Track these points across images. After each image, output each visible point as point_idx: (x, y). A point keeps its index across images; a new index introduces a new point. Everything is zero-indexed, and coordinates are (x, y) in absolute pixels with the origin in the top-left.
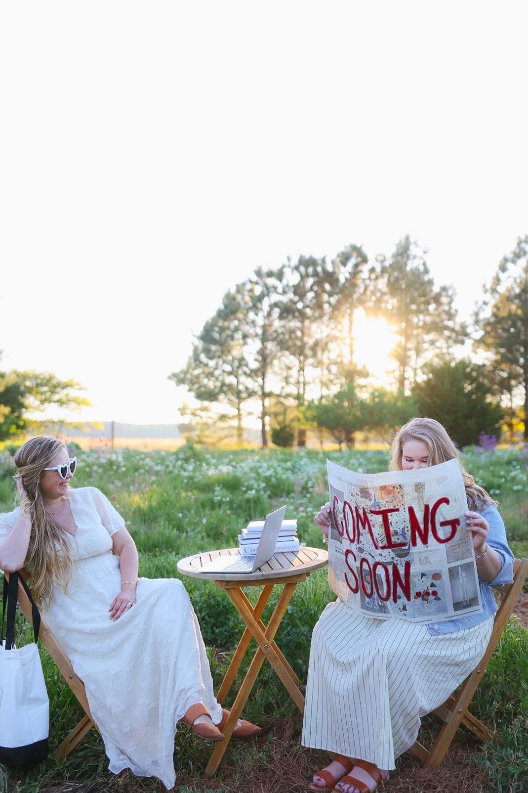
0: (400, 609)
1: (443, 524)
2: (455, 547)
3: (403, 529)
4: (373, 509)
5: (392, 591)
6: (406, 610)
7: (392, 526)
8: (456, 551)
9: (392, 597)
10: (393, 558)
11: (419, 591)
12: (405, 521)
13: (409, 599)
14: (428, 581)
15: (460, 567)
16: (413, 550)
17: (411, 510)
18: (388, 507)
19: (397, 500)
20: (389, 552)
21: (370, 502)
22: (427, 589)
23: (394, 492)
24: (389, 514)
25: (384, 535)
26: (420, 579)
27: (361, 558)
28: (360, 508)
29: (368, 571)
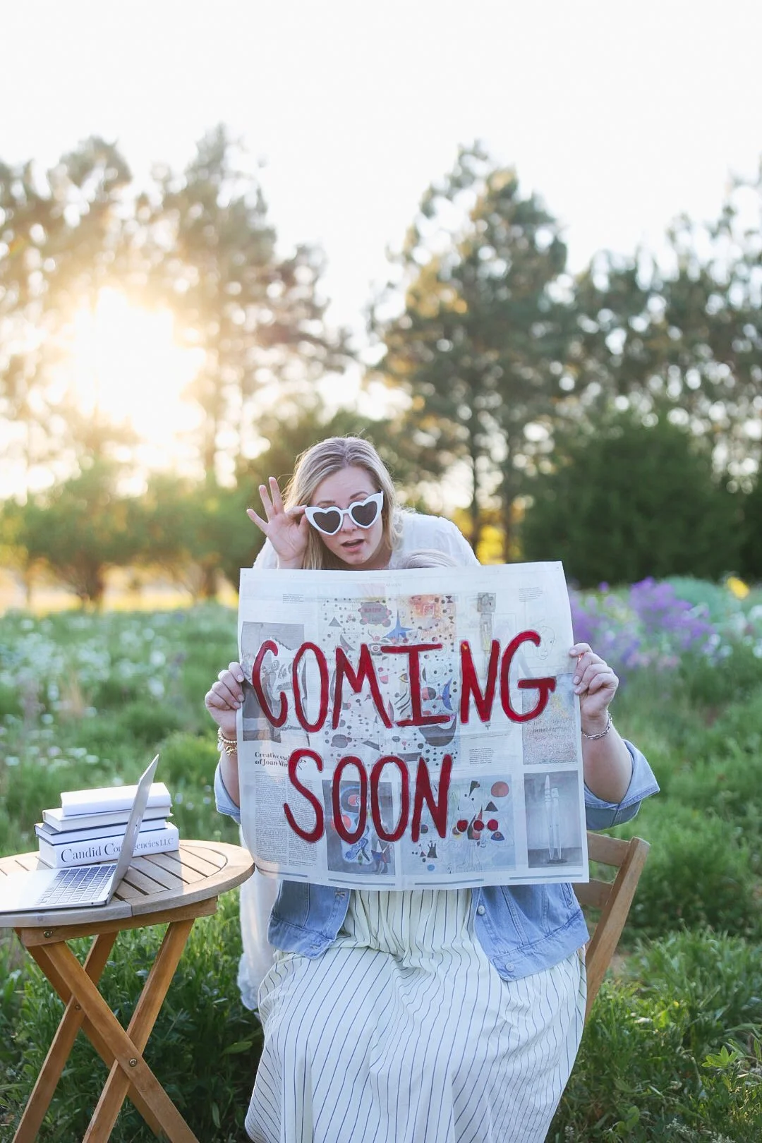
0: (422, 854)
1: (524, 684)
2: (541, 734)
3: (447, 686)
4: (391, 644)
5: (411, 816)
6: (435, 857)
7: (425, 679)
8: (544, 742)
9: (408, 831)
10: (420, 746)
11: (463, 818)
12: (451, 671)
13: (442, 833)
14: (483, 797)
15: (548, 777)
16: (462, 730)
17: (465, 648)
18: (422, 639)
19: (441, 626)
20: (415, 734)
21: (385, 628)
22: (481, 814)
23: (437, 609)
24: (422, 654)
25: (408, 696)
26: (468, 794)
27: (340, 758)
28: (352, 650)
29: (357, 783)
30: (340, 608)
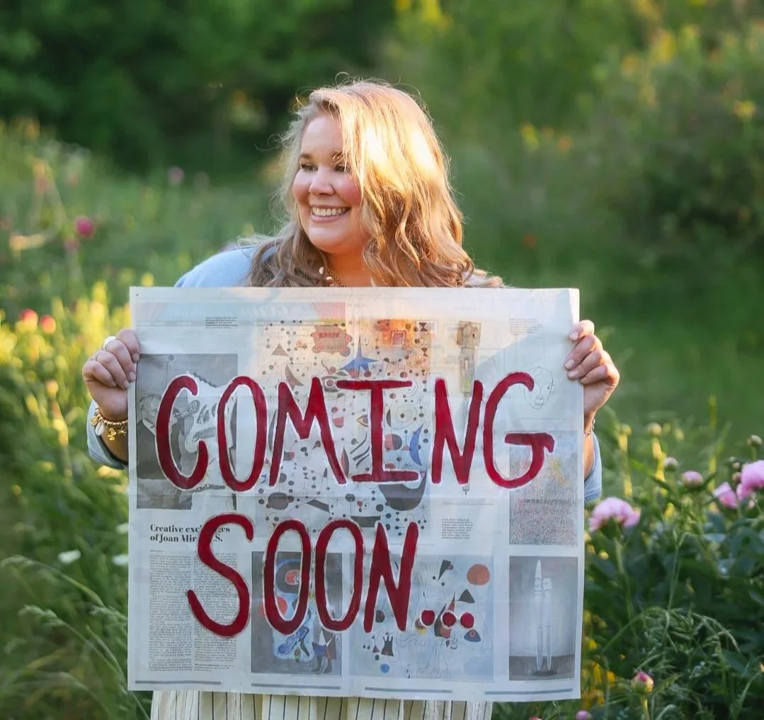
0: (375, 650)
1: (512, 438)
2: (533, 506)
3: (416, 434)
4: (349, 378)
5: (364, 598)
6: (391, 654)
7: (389, 423)
8: (538, 516)
9: (360, 617)
10: (380, 508)
11: (430, 607)
13: (402, 626)
14: (456, 582)
15: (539, 563)
16: (434, 492)
17: (441, 387)
18: (389, 374)
19: (412, 359)
20: (373, 492)
21: (344, 358)
22: (452, 607)
23: (408, 337)
24: (387, 393)
25: (368, 444)
26: (437, 576)
27: (278, 523)
28: (300, 384)
29: (298, 554)
30: (288, 333)
